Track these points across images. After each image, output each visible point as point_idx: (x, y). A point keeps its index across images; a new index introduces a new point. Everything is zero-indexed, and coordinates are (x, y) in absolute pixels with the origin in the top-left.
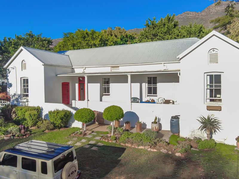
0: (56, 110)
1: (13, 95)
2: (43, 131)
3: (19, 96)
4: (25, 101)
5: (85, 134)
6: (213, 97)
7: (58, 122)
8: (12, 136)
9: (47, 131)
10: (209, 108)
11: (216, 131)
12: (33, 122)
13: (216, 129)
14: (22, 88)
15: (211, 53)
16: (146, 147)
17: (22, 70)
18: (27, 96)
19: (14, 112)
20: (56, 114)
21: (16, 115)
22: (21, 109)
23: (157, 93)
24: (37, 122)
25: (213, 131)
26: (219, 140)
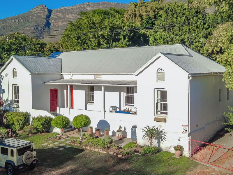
0: (39, 116)
1: (6, 100)
2: (28, 135)
3: (11, 102)
4: (16, 106)
5: (60, 139)
7: (40, 127)
8: (2, 137)
9: (30, 135)
10: (156, 120)
11: (163, 140)
12: (20, 126)
13: (163, 139)
14: (14, 94)
15: (159, 72)
16: (100, 150)
17: (13, 78)
18: (18, 102)
19: (6, 117)
20: (38, 120)
21: (7, 120)
22: (11, 115)
23: (134, 103)
24: (23, 127)
25: (161, 141)
26: (165, 148)
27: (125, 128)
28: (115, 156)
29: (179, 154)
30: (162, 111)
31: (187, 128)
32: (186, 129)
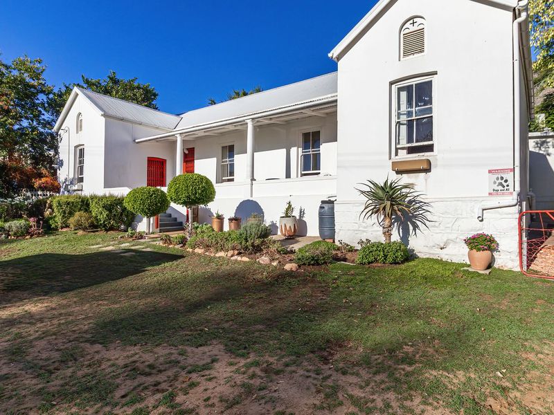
2: (75, 233)
3: (71, 183)
6: (413, 142)
7: (104, 216)
8: (5, 234)
10: (398, 167)
11: (418, 227)
12: (66, 217)
13: (417, 222)
14: (78, 165)
15: (407, 31)
16: (230, 253)
17: (77, 133)
18: (82, 180)
19: (50, 206)
21: (53, 211)
23: (321, 168)
25: (411, 228)
26: (426, 250)
27: (301, 212)
28: (276, 267)
29: (485, 264)
30: (415, 144)
31: (509, 176)
32: (506, 181)
